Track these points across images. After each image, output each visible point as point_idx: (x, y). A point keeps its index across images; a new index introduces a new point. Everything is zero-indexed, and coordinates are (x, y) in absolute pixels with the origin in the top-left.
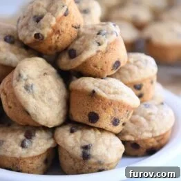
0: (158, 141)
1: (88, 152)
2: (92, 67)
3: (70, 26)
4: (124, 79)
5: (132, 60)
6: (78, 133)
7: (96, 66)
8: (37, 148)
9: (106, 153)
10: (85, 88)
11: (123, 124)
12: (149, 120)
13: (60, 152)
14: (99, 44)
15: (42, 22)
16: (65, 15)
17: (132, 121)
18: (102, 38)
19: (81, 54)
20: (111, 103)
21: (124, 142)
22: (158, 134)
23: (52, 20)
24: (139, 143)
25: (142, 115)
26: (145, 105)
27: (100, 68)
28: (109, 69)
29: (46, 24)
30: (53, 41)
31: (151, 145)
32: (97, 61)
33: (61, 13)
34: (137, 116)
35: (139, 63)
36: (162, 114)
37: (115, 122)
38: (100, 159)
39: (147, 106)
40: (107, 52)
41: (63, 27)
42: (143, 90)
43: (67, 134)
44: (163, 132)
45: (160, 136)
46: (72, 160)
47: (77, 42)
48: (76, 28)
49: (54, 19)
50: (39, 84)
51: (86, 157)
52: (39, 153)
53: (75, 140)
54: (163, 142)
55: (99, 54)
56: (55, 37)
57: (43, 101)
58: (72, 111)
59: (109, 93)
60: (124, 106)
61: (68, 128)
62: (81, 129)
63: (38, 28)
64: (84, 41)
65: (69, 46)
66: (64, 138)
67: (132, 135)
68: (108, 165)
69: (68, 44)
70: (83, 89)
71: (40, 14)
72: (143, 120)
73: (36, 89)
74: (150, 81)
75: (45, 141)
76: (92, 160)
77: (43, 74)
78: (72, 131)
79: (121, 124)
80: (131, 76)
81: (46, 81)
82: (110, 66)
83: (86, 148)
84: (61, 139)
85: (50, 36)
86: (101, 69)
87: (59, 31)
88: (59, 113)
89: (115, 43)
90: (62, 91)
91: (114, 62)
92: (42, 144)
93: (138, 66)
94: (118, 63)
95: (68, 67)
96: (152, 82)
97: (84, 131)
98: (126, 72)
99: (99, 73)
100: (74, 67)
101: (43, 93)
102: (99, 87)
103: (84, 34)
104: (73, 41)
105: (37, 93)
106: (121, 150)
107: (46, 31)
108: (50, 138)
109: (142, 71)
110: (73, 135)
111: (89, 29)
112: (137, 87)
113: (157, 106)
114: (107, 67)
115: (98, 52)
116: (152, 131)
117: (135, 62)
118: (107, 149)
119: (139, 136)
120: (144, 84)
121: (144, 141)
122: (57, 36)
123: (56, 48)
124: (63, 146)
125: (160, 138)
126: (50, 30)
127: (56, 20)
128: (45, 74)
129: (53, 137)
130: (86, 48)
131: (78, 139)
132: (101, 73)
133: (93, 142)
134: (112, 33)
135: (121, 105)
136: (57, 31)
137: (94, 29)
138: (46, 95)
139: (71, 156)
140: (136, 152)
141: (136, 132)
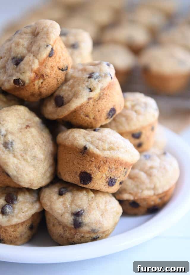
0: (161, 198)
1: (80, 219)
2: (83, 116)
3: (56, 69)
4: (121, 127)
5: (129, 104)
6: (68, 196)
7: (87, 116)
8: (19, 215)
9: (101, 219)
10: (75, 143)
11: (121, 183)
12: (149, 175)
13: (48, 217)
14: (91, 90)
15: (22, 64)
16: (50, 55)
17: (130, 177)
18: (94, 82)
19: (69, 102)
20: (106, 161)
21: (121, 202)
22: (160, 191)
23: (33, 63)
24: (139, 202)
25: (142, 170)
26: (145, 156)
27: (92, 117)
28: (103, 118)
29: (27, 68)
30: (37, 87)
31: (152, 203)
32: (89, 109)
33: (45, 54)
34: (136, 171)
35: (137, 108)
36: (165, 168)
37: (111, 182)
38: (93, 227)
39: (148, 157)
40: (100, 98)
41: (48, 71)
42: (143, 138)
43: (55, 197)
44: (166, 188)
45: (163, 193)
46: (61, 227)
47: (64, 88)
48: (63, 70)
49: (36, 61)
50: (21, 140)
51: (77, 225)
52: (23, 221)
53: (64, 204)
54: (166, 199)
55: (91, 101)
56: (38, 83)
57: (26, 160)
58: (60, 169)
59: (104, 150)
60: (121, 164)
61: (55, 189)
62: (71, 191)
63: (18, 72)
64: (72, 86)
65: (55, 92)
66: (51, 202)
67: (130, 194)
68: (104, 232)
69: (54, 90)
70: (72, 145)
71: (19, 56)
72: (143, 175)
73: (18, 146)
74: (150, 128)
75: (30, 206)
76: (85, 229)
77: (24, 126)
78: (61, 194)
79: (118, 183)
80: (128, 124)
81: (28, 135)
82: (104, 114)
83: (77, 214)
84: (48, 204)
85: (32, 81)
86: (94, 118)
87: (42, 75)
88: (45, 172)
89: (109, 87)
90: (48, 145)
91: (109, 110)
92: (26, 209)
93: (136, 112)
94: (113, 110)
95: (55, 117)
96: (153, 129)
97: (75, 192)
98: (123, 119)
99: (91, 123)
100: (61, 117)
101: (25, 151)
102: (91, 143)
103: (73, 77)
104: (60, 86)
105: (18, 150)
106: (118, 213)
107: (27, 76)
108: (36, 201)
109: (141, 118)
110: (61, 199)
111: (79, 71)
112: (136, 136)
113: (159, 156)
114: (100, 116)
115: (89, 99)
116: (154, 189)
117: (133, 106)
118: (102, 215)
119: (139, 195)
120: (144, 132)
121: (144, 199)
122: (41, 81)
123: (40, 94)
124: (51, 212)
125: (163, 195)
126: (33, 75)
127: (39, 62)
128: (28, 126)
129: (39, 200)
130: (76, 95)
131: (68, 204)
132: (94, 123)
133: (85, 207)
134: (106, 76)
135: (118, 163)
136: (40, 75)
137: (84, 70)
138: (29, 153)
139: (60, 223)
140: (136, 211)
141: (135, 190)
